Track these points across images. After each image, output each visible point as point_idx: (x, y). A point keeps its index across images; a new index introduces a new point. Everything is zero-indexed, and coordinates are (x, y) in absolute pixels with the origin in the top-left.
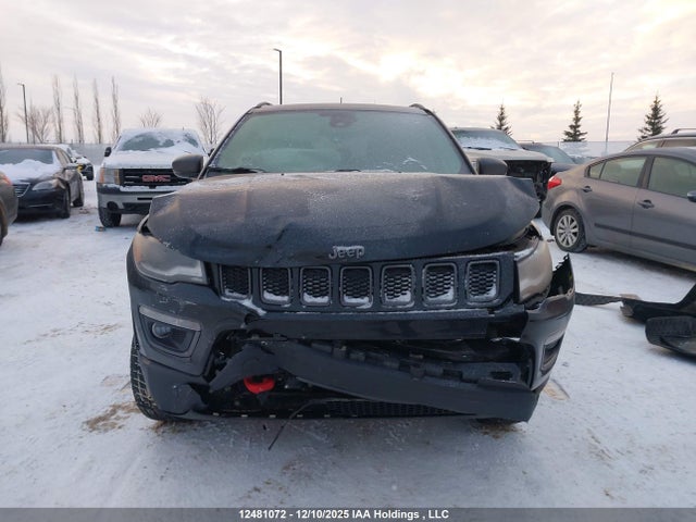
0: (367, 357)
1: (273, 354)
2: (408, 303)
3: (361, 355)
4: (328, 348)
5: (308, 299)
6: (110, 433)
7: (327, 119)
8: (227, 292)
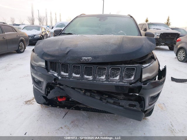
0: (91, 95)
1: (64, 90)
2: (104, 79)
3: (89, 94)
4: (79, 91)
5: (74, 75)
6: (30, 105)
7: (99, 19)
8: (51, 71)
